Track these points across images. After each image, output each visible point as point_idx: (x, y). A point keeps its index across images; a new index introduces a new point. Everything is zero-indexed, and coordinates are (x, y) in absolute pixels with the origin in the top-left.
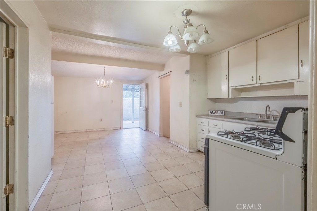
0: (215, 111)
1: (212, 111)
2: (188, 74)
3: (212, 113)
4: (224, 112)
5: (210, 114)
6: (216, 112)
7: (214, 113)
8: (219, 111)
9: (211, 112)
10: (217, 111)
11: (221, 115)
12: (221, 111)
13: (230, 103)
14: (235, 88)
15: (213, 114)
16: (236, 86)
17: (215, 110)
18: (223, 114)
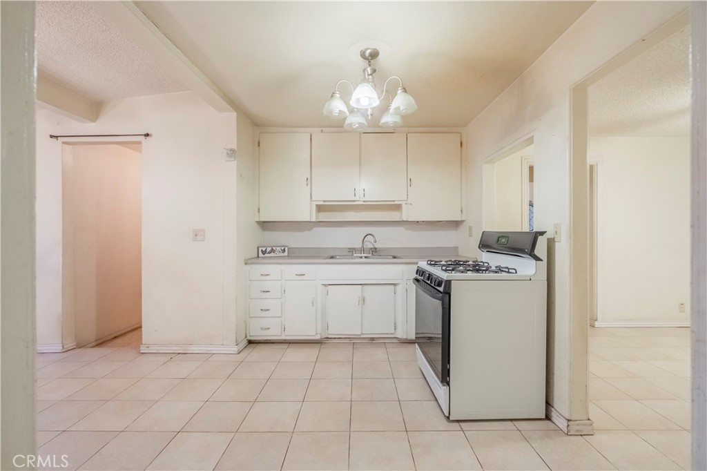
0: (270, 249)
1: (264, 249)
2: (232, 159)
3: (264, 253)
4: (286, 249)
5: (261, 255)
6: (273, 251)
7: (269, 253)
8: (278, 248)
9: (262, 250)
10: (274, 248)
11: (282, 254)
12: (283, 248)
13: (296, 231)
14: (322, 203)
15: (266, 255)
16: (324, 201)
17: (272, 247)
18: (286, 254)
